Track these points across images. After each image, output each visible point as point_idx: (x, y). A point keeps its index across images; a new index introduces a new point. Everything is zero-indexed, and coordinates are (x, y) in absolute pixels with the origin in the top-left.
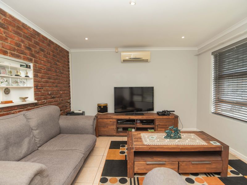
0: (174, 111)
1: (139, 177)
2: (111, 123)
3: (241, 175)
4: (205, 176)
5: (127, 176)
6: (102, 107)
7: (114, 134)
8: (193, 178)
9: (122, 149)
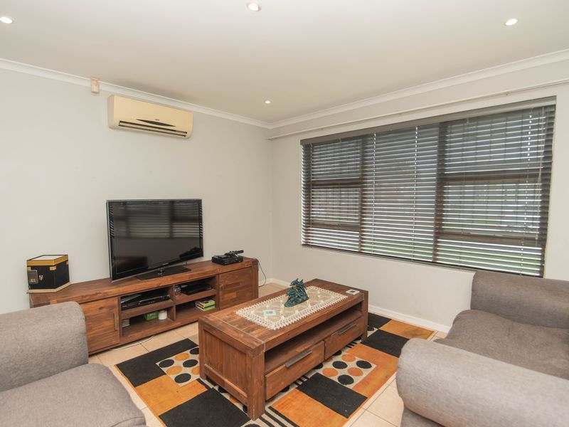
0: (242, 252)
1: (271, 404)
2: (104, 310)
3: (376, 330)
4: (348, 349)
5: (249, 420)
6: (54, 268)
7: (114, 342)
8: (339, 358)
9: (171, 373)
